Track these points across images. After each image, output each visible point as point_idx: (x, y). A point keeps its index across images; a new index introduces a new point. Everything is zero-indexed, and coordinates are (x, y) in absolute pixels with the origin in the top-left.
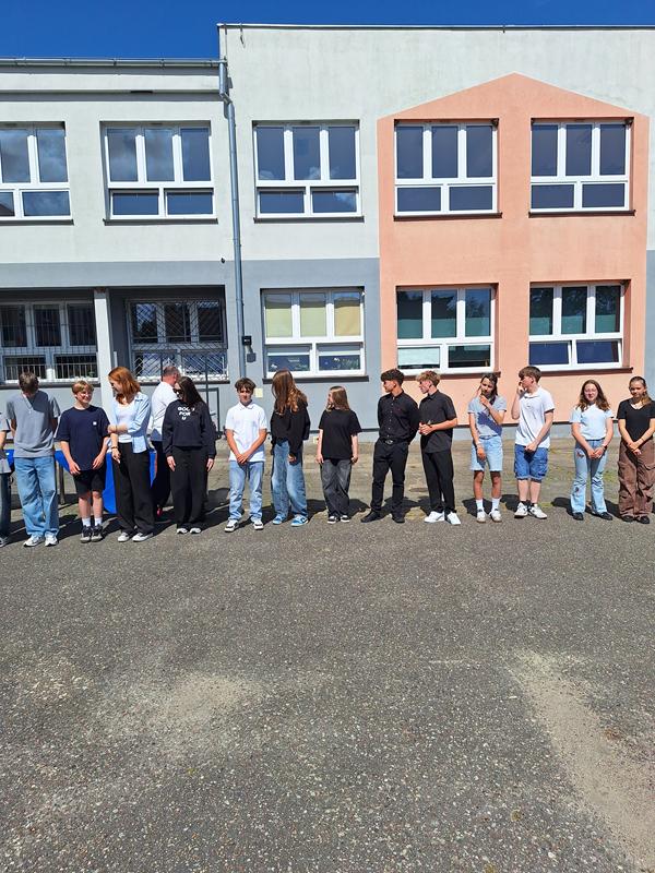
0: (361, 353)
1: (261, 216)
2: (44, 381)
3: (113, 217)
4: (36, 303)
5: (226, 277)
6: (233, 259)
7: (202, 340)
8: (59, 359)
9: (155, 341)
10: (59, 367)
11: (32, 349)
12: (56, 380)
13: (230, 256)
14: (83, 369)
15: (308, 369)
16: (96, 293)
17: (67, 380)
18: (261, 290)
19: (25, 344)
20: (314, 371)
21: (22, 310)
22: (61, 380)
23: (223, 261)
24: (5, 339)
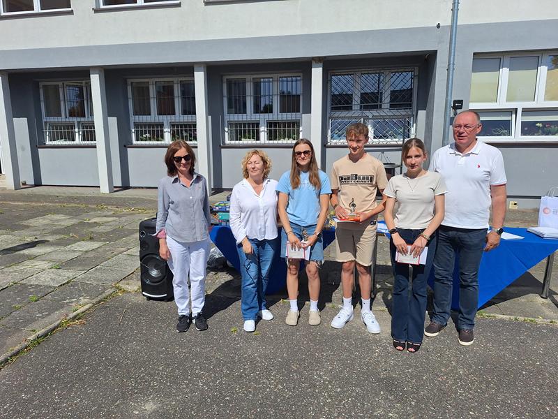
2: (258, 142)
4: (255, 76)
5: (438, 44)
6: (449, 23)
7: (392, 106)
8: (270, 124)
9: (350, 108)
10: (270, 131)
11: (250, 116)
12: (267, 142)
13: (446, 21)
14: (289, 133)
15: (509, 134)
16: (314, 63)
17: (276, 142)
18: (474, 55)
19: (245, 112)
20: (516, 136)
21: (244, 82)
22: (271, 142)
23: (438, 26)
24: (230, 107)
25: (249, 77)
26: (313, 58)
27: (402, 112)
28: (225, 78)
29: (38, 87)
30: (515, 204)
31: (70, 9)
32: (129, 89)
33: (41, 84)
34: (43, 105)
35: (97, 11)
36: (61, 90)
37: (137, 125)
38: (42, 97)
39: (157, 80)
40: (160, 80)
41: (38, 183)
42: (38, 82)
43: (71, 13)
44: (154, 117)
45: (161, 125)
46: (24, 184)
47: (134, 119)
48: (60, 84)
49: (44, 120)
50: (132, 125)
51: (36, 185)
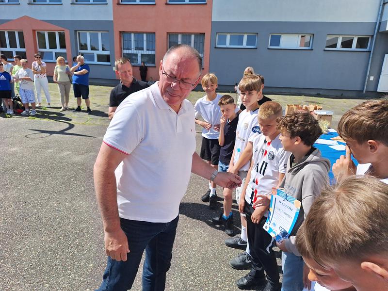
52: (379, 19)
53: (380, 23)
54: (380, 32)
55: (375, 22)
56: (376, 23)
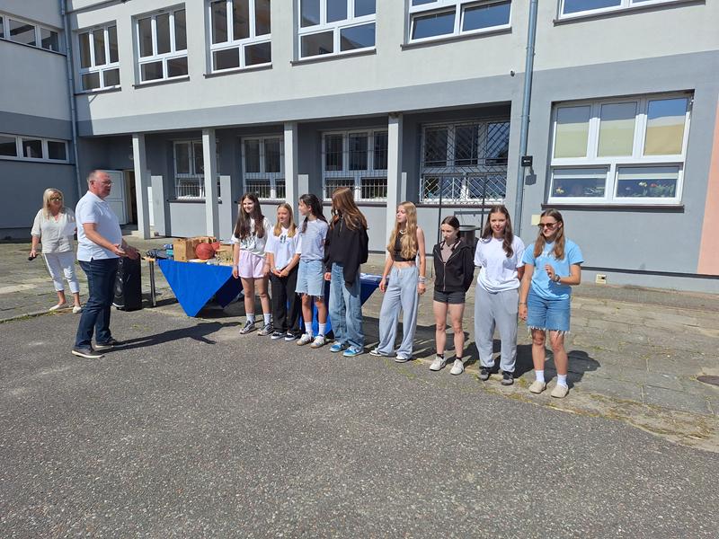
0: (680, 176)
1: (563, 16)
3: (411, 41)
4: (351, 132)
5: (513, 93)
6: (524, 70)
8: (364, 181)
9: (444, 164)
10: (364, 189)
11: (345, 173)
12: (362, 200)
13: (520, 68)
15: (602, 194)
16: (390, 119)
18: (554, 104)
19: (340, 168)
20: (610, 197)
21: (340, 139)
22: (364, 200)
23: (513, 74)
24: (327, 164)
25: (344, 133)
26: (390, 114)
27: (498, 169)
28: (324, 135)
29: (172, 146)
30: (603, 278)
31: (186, 76)
32: (243, 147)
33: (175, 143)
34: (175, 161)
35: (208, 76)
36: (190, 149)
37: (249, 182)
38: (175, 157)
39: (266, 138)
40: (269, 138)
41: (168, 236)
42: (172, 142)
43: (188, 79)
44: (262, 175)
45: (268, 182)
46: (157, 235)
47: (247, 176)
48: (189, 142)
49: (177, 176)
50: (244, 181)
51: (167, 237)
52: (73, 116)
53: (77, 123)
54: (82, 137)
55: (68, 119)
56: (71, 122)
